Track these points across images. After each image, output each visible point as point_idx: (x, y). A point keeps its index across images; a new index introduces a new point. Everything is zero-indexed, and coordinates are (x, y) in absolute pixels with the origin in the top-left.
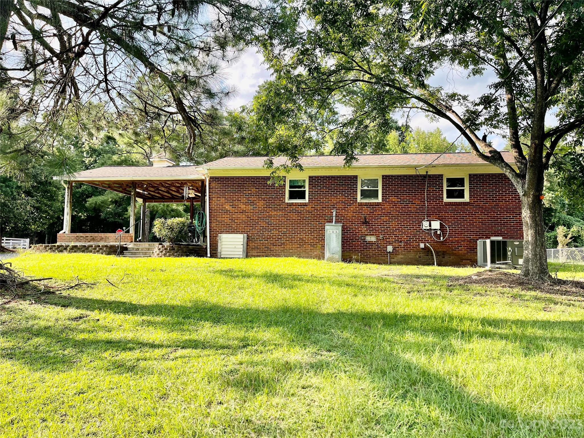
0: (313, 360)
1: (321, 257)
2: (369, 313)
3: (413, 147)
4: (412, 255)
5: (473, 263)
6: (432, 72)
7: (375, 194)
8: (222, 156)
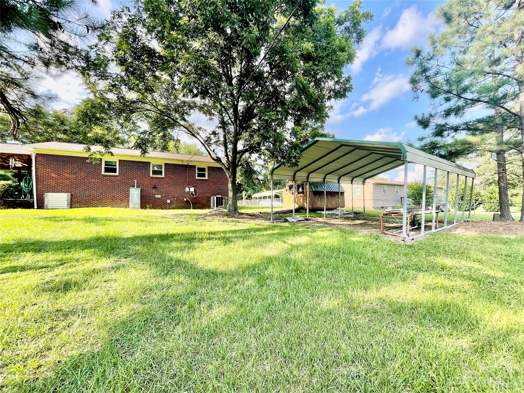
0: (114, 265)
1: (127, 206)
2: (153, 235)
3: (182, 151)
4: (180, 204)
5: (209, 207)
6: (190, 115)
7: (160, 173)
8: (48, 140)
